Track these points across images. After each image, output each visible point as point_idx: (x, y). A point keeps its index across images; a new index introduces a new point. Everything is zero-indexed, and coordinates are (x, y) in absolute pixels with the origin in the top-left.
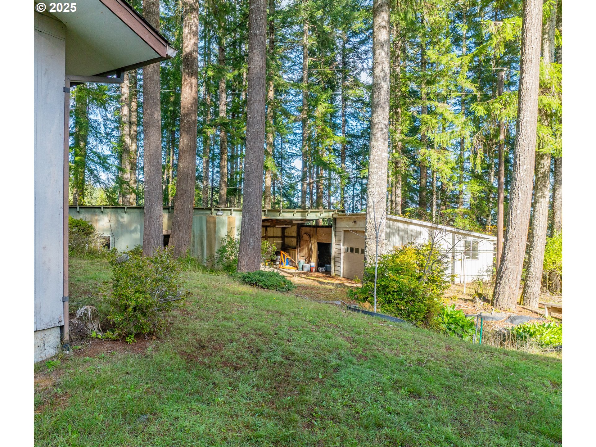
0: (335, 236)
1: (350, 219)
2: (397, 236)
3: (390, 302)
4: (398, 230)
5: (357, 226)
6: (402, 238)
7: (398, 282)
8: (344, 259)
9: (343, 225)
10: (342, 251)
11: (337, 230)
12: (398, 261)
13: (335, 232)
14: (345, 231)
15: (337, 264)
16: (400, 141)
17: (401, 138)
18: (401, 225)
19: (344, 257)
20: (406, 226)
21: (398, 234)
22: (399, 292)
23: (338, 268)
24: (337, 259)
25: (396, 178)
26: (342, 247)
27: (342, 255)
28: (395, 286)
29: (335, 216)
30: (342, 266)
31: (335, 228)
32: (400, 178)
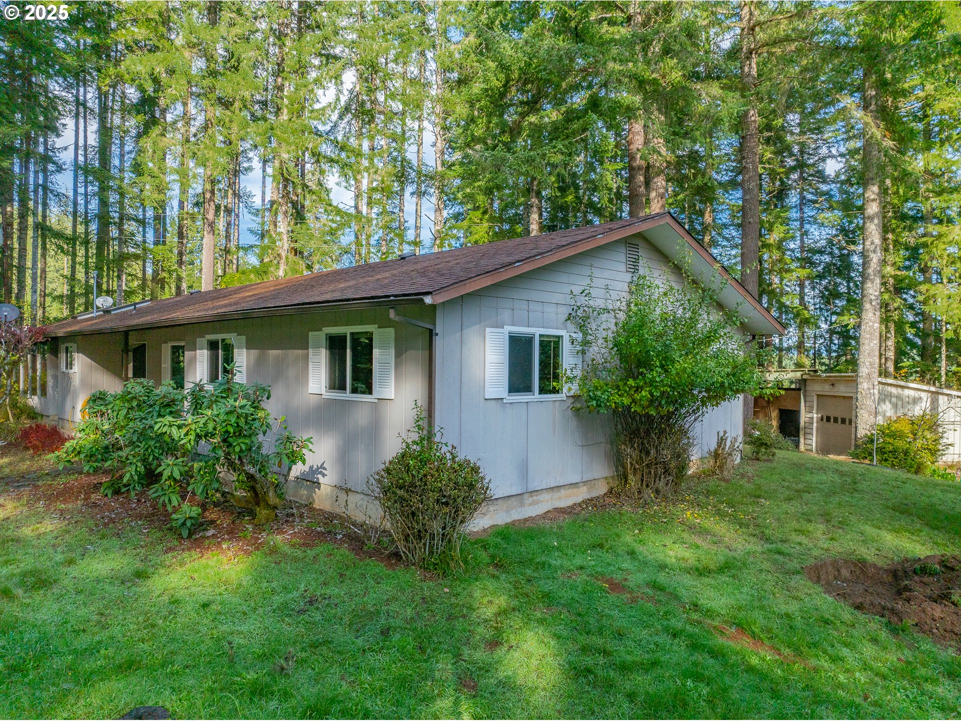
0: (805, 401)
1: (826, 381)
2: (887, 403)
3: (886, 460)
4: (890, 395)
5: (836, 389)
6: (895, 406)
7: (892, 445)
8: (817, 431)
9: (816, 388)
10: (815, 420)
11: (808, 394)
12: (893, 428)
13: (805, 396)
14: (818, 396)
15: (809, 436)
16: (891, 276)
17: (893, 273)
18: (894, 390)
19: (817, 427)
20: (900, 390)
21: (890, 402)
22: (894, 452)
23: (808, 442)
24: (808, 431)
25: (887, 327)
26: (815, 416)
27: (815, 425)
28: (891, 448)
29: (805, 377)
30: (814, 439)
31: (805, 391)
32: (892, 327)
